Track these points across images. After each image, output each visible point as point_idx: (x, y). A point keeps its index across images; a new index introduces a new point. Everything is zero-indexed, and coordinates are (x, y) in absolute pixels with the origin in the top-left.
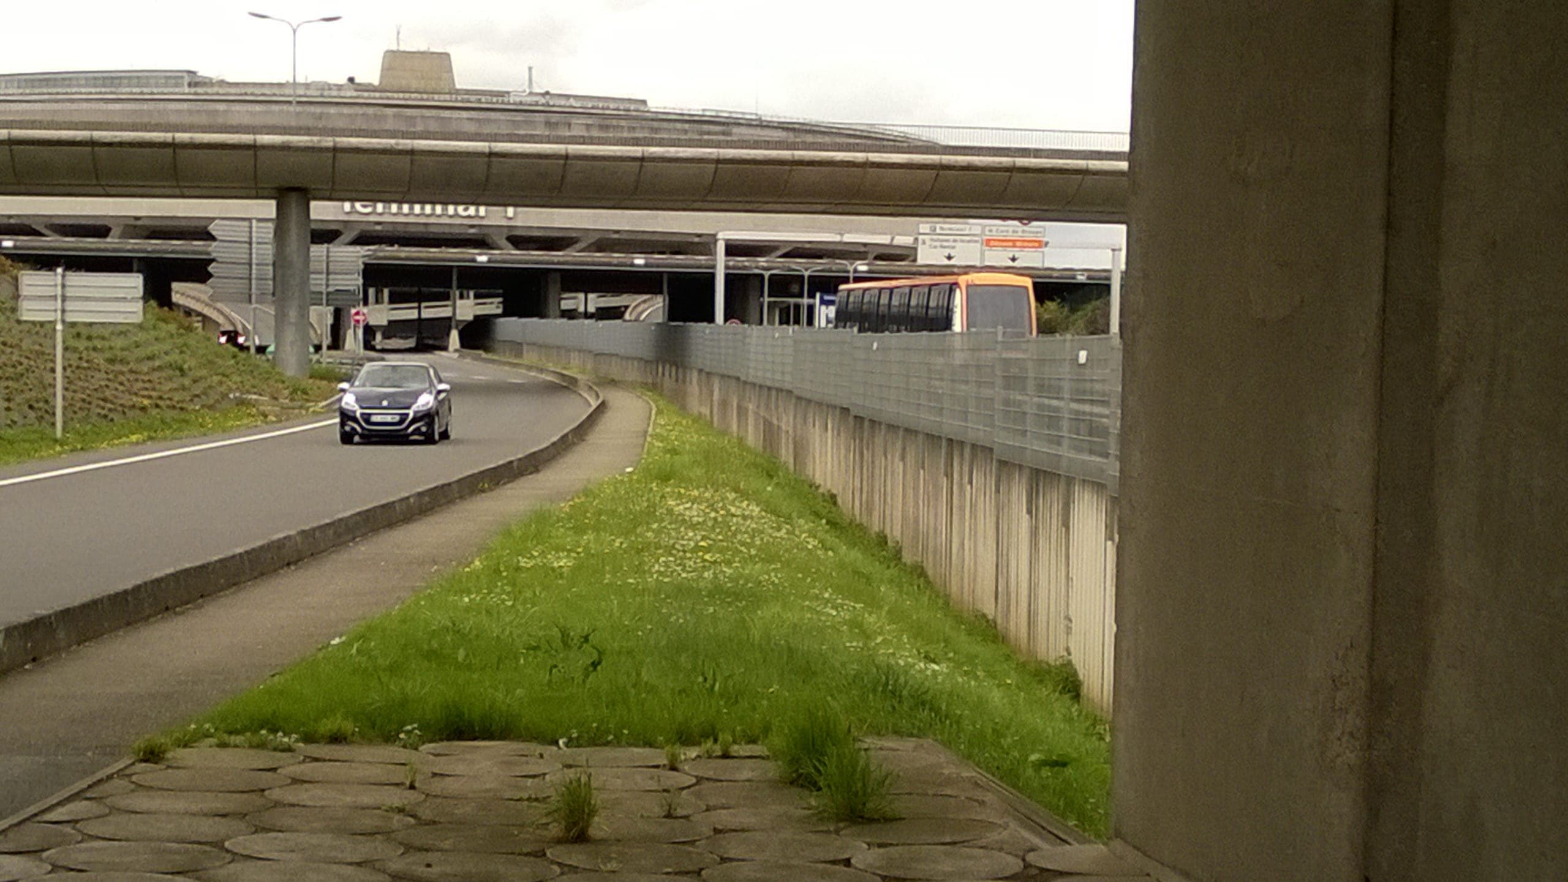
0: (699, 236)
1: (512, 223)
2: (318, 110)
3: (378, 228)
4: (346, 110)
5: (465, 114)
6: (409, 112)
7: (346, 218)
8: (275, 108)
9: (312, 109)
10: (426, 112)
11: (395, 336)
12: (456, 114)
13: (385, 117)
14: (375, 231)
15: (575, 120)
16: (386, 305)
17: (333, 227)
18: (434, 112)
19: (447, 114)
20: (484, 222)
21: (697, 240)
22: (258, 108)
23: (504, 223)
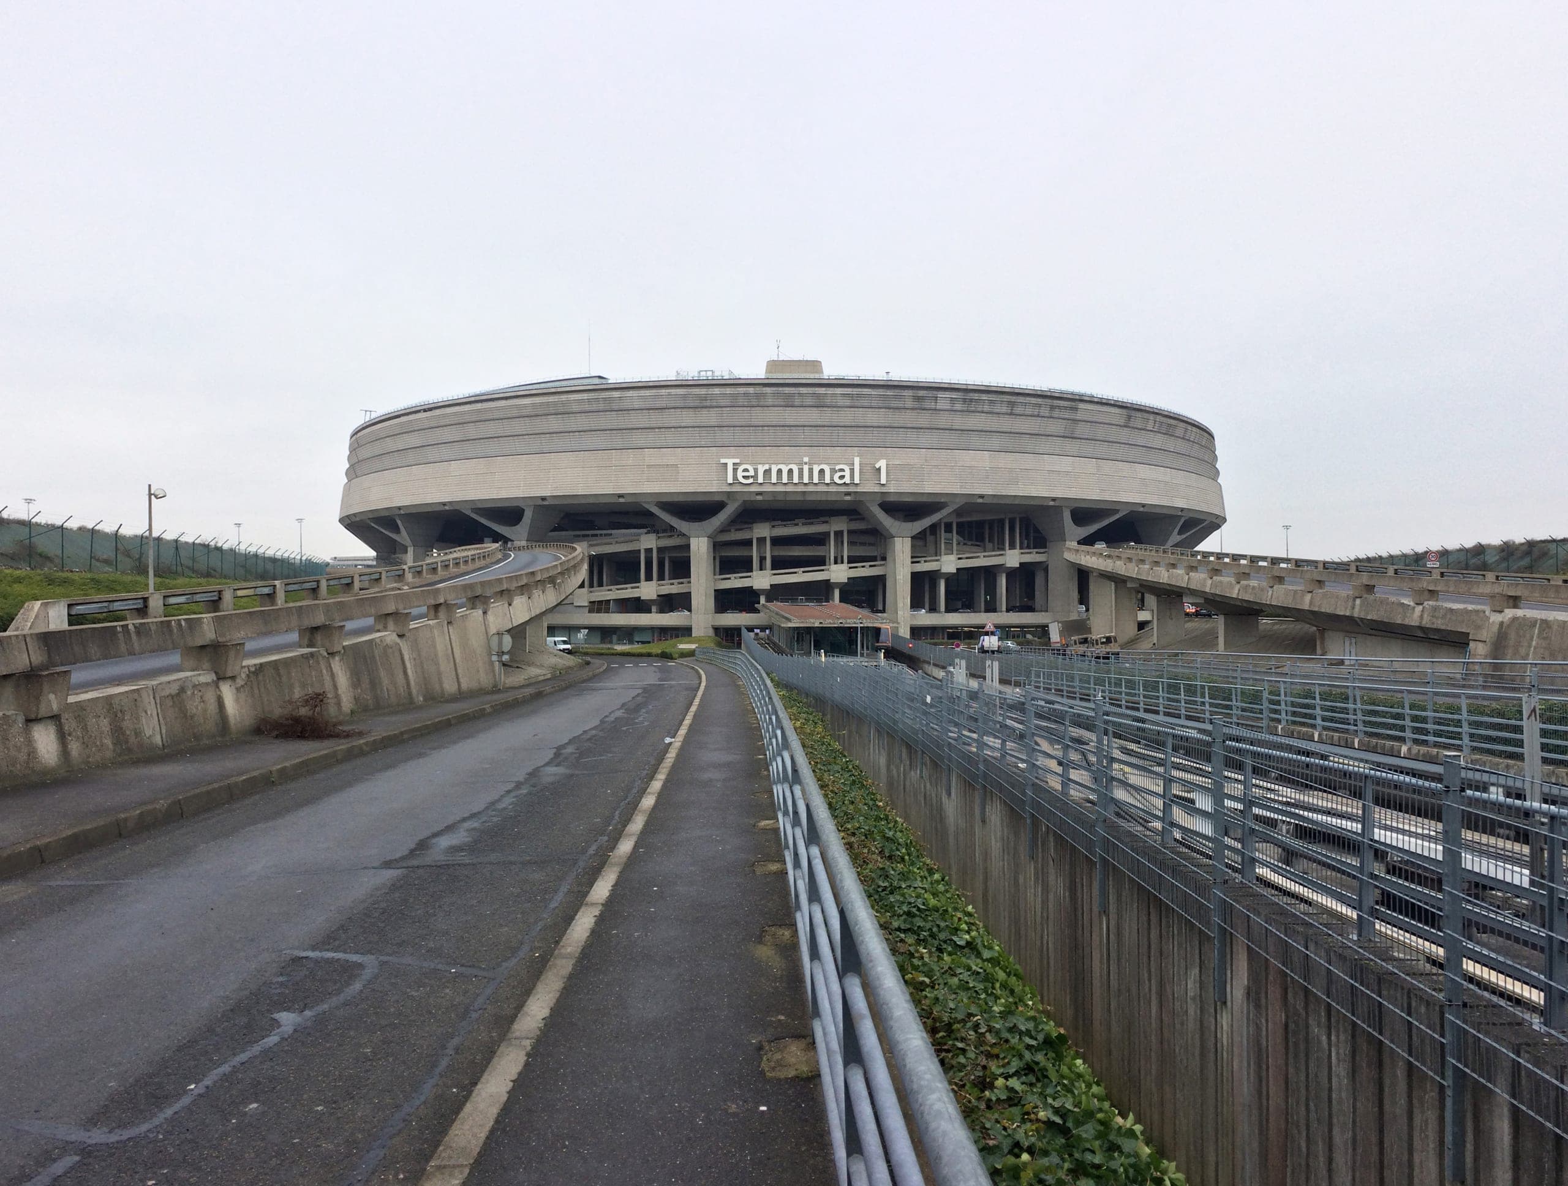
0: (1054, 499)
1: (884, 490)
2: (703, 391)
3: (759, 498)
4: (728, 390)
5: (839, 391)
6: (787, 390)
7: (728, 489)
8: (663, 391)
9: (696, 391)
10: (803, 390)
11: (777, 600)
12: (830, 391)
13: (764, 395)
14: (756, 501)
15: (940, 395)
16: (768, 572)
17: (717, 498)
18: (810, 390)
19: (822, 390)
20: (859, 489)
21: (1052, 503)
22: (648, 393)
23: (877, 489)
